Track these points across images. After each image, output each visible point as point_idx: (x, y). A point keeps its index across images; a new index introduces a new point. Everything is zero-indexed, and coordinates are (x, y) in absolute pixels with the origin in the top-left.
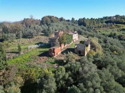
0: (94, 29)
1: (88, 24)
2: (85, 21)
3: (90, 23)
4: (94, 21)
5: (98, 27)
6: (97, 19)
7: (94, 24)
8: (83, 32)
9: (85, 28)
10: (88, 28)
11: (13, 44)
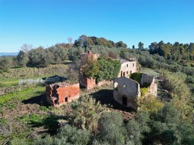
0: (181, 61)
1: (168, 52)
2: (162, 46)
3: (172, 51)
4: (182, 47)
5: (190, 57)
6: (187, 45)
7: (181, 53)
8: (154, 63)
9: (161, 58)
10: (168, 58)
11: (4, 75)
